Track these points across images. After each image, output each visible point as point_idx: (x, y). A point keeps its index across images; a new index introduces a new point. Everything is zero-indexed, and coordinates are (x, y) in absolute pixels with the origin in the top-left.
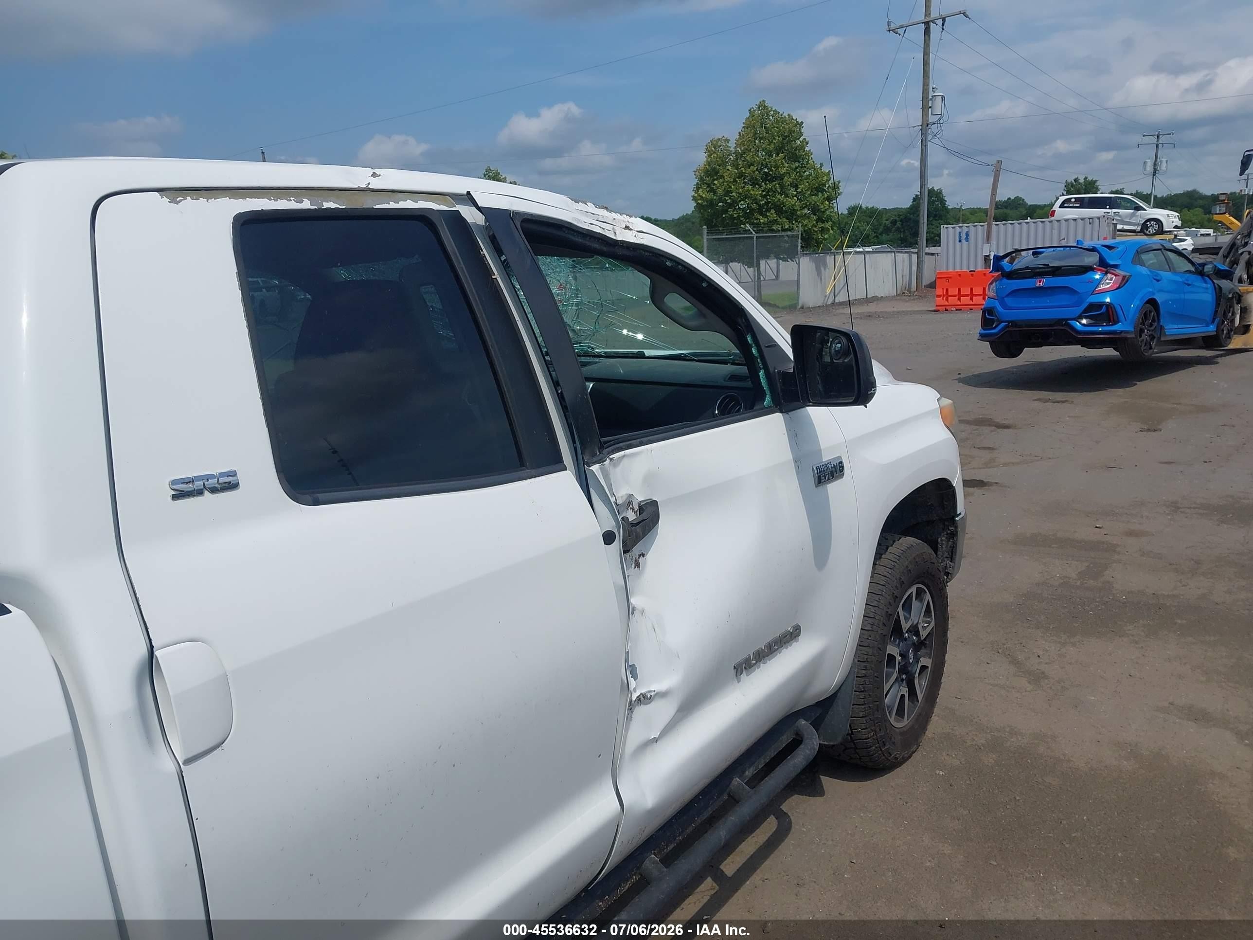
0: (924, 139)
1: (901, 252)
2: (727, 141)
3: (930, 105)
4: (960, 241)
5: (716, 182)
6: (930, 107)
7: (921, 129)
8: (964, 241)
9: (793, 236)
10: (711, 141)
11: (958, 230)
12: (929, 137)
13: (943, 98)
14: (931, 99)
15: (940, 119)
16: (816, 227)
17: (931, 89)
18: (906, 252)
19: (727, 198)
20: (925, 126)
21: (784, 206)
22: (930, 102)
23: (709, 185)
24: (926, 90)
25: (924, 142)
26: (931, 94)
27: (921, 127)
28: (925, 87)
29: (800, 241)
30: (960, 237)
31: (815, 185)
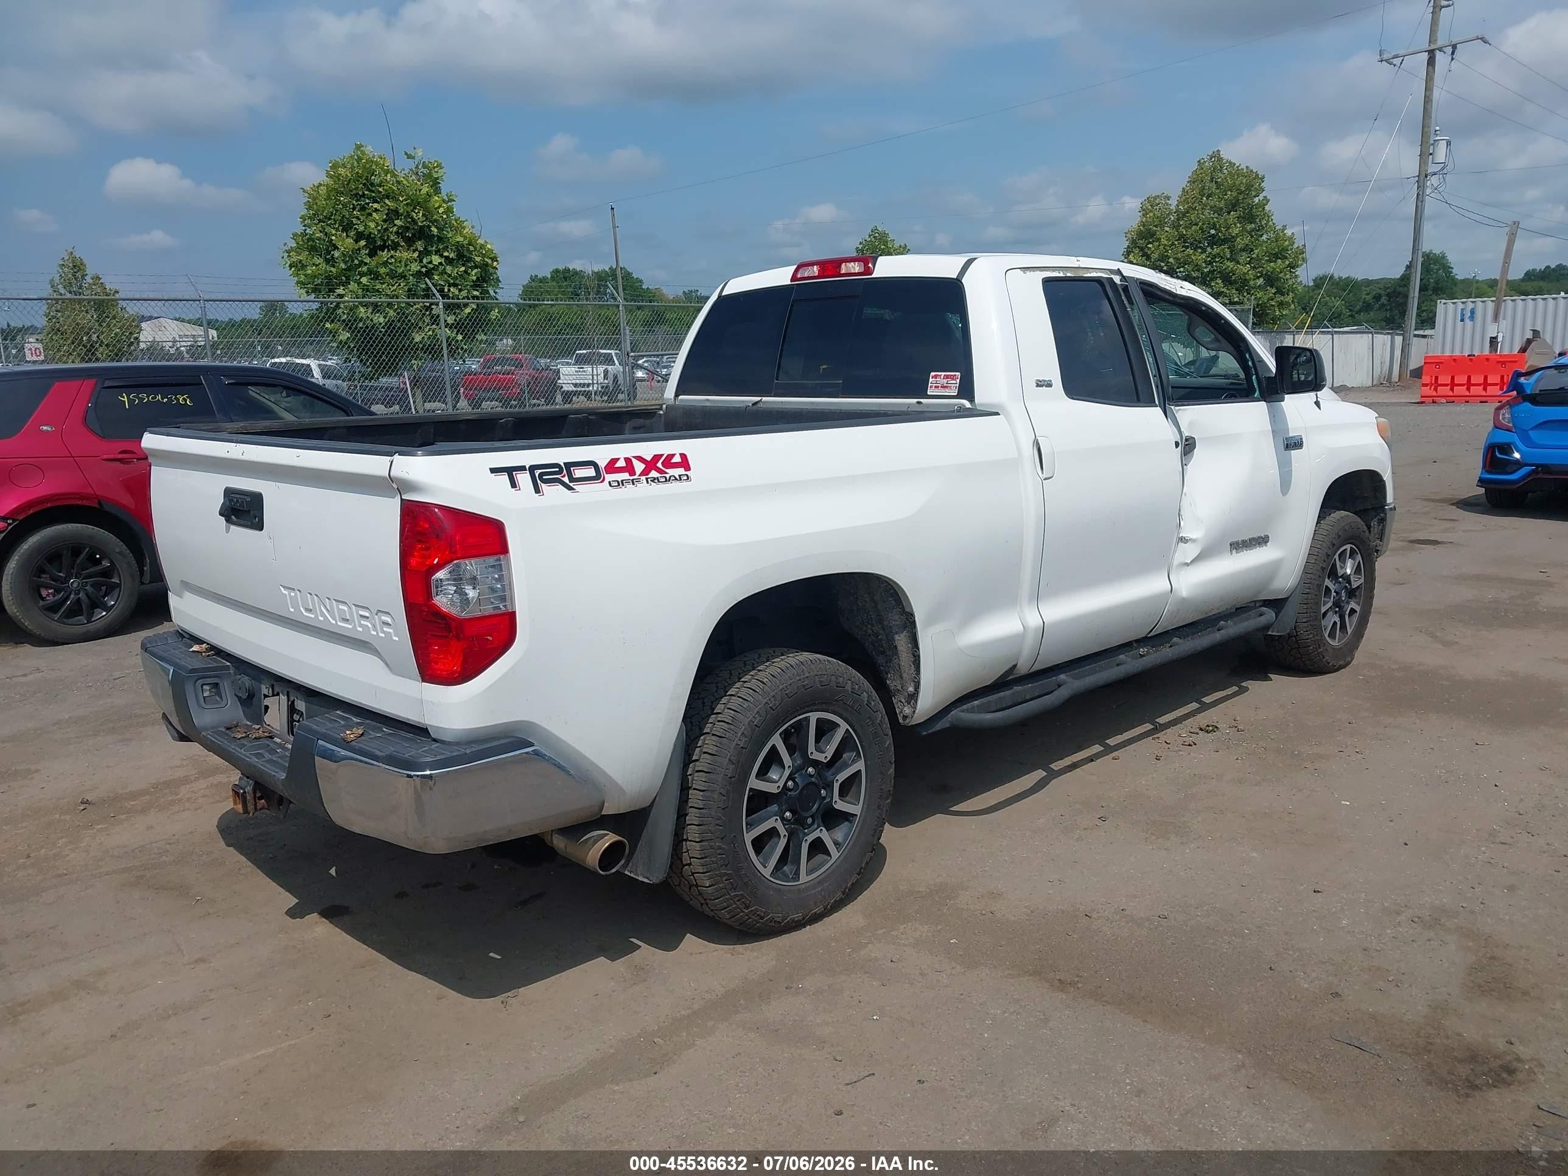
0: (1421, 193)
1: (1382, 333)
2: (1168, 198)
3: (1431, 152)
4: (1462, 320)
5: (1150, 246)
6: (1431, 154)
7: (1417, 181)
8: (1467, 320)
9: (1243, 310)
10: (1148, 198)
11: (1461, 306)
12: (1428, 191)
13: (1449, 143)
14: (1432, 144)
15: (1443, 169)
16: (1272, 300)
17: (1433, 132)
18: (1388, 333)
19: (1162, 264)
20: (1422, 177)
21: (1234, 274)
22: (1432, 147)
23: (1142, 249)
24: (1426, 132)
25: (1420, 197)
26: (1433, 138)
27: (1417, 179)
28: (1426, 129)
29: (1251, 316)
30: (1463, 315)
31: (1274, 249)
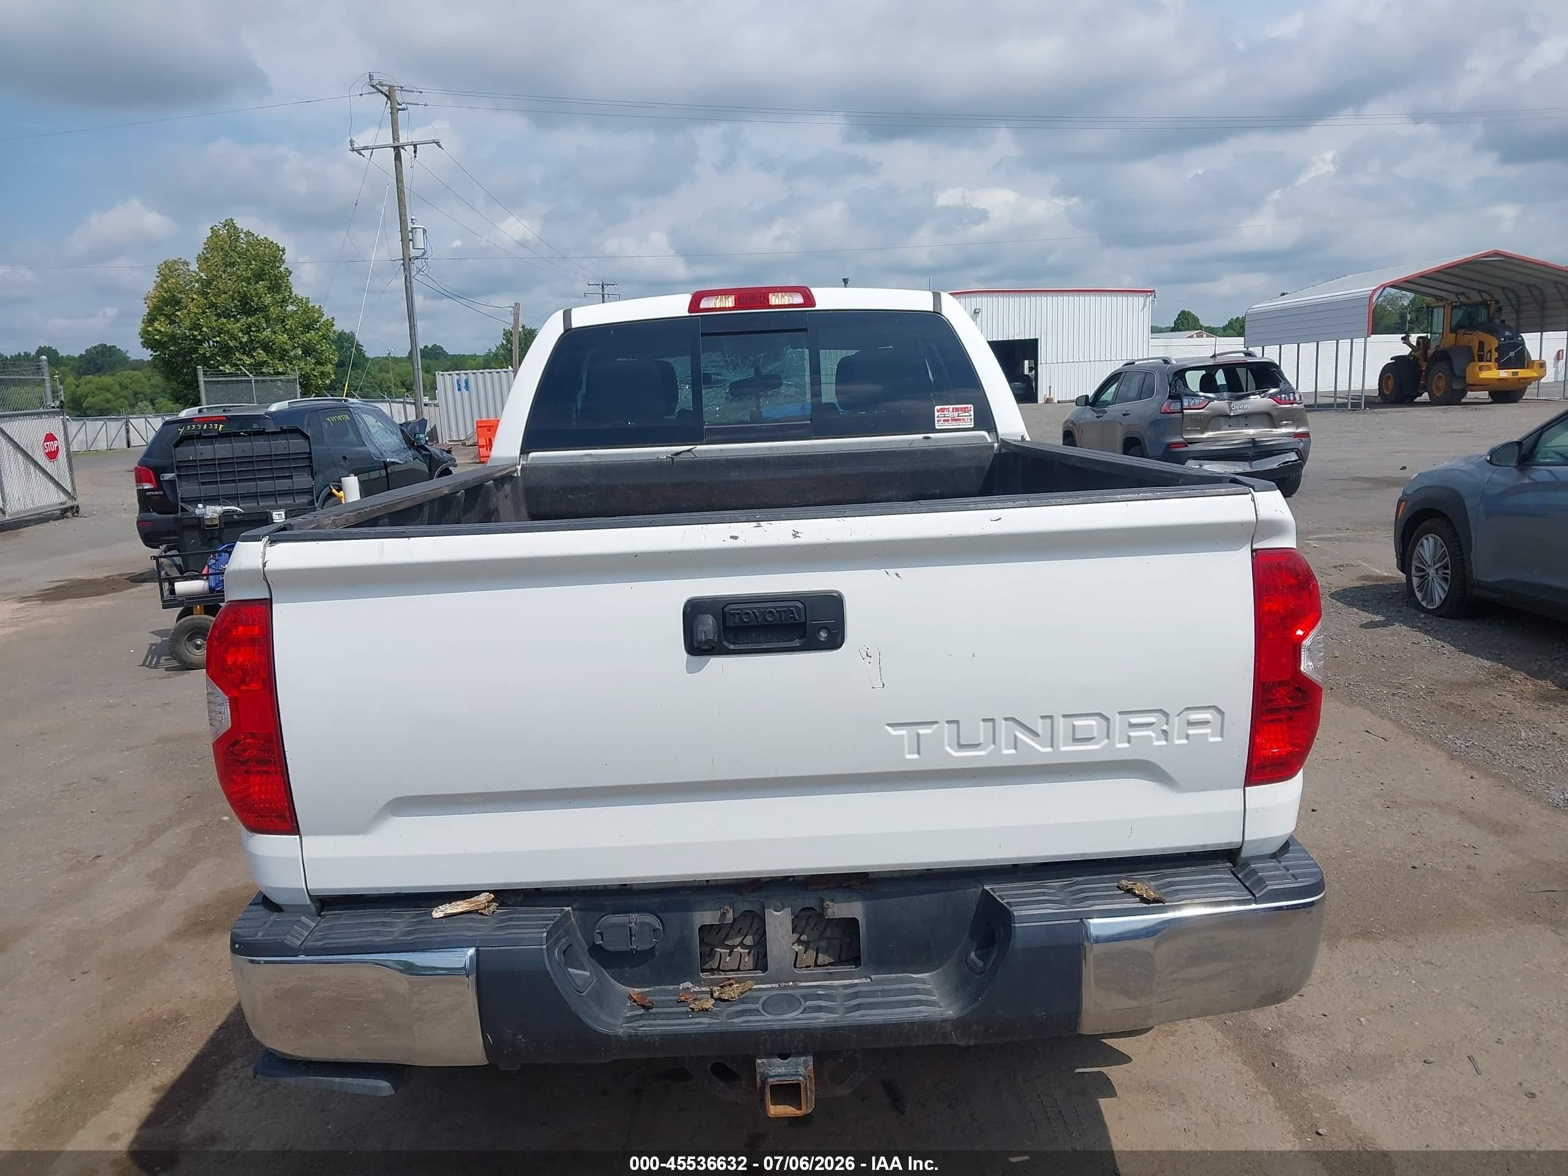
0: (408, 275)
1: (396, 402)
2: (186, 263)
3: (411, 238)
4: (459, 390)
5: (178, 313)
6: (411, 240)
7: (403, 264)
8: (463, 390)
9: (288, 381)
10: (165, 263)
11: (456, 377)
12: (413, 273)
13: (424, 231)
14: (411, 231)
15: (424, 254)
16: (314, 370)
17: (409, 221)
18: (400, 402)
19: (196, 333)
20: (407, 261)
21: (274, 344)
22: (410, 234)
23: (167, 317)
24: (404, 220)
25: (408, 278)
26: (410, 226)
27: (402, 262)
28: (403, 217)
29: (298, 386)
30: (459, 385)
31: (305, 321)
